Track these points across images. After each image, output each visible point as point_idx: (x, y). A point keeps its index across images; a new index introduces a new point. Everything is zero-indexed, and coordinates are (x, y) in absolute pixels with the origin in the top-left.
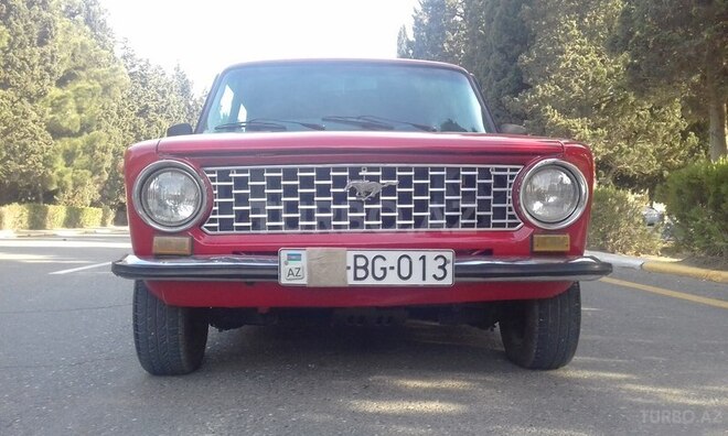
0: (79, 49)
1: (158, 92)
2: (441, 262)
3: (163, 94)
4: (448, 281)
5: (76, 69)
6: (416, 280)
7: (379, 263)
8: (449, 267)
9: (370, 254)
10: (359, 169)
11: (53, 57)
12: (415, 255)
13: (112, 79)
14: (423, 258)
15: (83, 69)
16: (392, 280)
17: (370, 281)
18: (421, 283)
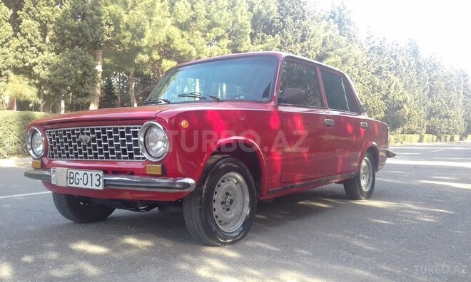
0: (328, 39)
1: (392, 56)
2: (98, 177)
3: (395, 57)
4: (101, 187)
5: (328, 51)
6: (89, 186)
7: (77, 176)
8: (101, 180)
9: (74, 172)
10: (84, 130)
11: (309, 48)
12: (89, 173)
13: (348, 54)
14: (91, 175)
15: (332, 50)
16: (81, 185)
17: (74, 185)
18: (91, 187)
